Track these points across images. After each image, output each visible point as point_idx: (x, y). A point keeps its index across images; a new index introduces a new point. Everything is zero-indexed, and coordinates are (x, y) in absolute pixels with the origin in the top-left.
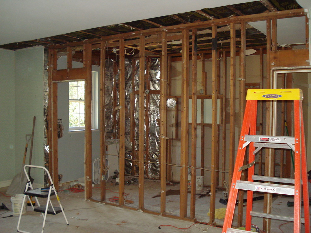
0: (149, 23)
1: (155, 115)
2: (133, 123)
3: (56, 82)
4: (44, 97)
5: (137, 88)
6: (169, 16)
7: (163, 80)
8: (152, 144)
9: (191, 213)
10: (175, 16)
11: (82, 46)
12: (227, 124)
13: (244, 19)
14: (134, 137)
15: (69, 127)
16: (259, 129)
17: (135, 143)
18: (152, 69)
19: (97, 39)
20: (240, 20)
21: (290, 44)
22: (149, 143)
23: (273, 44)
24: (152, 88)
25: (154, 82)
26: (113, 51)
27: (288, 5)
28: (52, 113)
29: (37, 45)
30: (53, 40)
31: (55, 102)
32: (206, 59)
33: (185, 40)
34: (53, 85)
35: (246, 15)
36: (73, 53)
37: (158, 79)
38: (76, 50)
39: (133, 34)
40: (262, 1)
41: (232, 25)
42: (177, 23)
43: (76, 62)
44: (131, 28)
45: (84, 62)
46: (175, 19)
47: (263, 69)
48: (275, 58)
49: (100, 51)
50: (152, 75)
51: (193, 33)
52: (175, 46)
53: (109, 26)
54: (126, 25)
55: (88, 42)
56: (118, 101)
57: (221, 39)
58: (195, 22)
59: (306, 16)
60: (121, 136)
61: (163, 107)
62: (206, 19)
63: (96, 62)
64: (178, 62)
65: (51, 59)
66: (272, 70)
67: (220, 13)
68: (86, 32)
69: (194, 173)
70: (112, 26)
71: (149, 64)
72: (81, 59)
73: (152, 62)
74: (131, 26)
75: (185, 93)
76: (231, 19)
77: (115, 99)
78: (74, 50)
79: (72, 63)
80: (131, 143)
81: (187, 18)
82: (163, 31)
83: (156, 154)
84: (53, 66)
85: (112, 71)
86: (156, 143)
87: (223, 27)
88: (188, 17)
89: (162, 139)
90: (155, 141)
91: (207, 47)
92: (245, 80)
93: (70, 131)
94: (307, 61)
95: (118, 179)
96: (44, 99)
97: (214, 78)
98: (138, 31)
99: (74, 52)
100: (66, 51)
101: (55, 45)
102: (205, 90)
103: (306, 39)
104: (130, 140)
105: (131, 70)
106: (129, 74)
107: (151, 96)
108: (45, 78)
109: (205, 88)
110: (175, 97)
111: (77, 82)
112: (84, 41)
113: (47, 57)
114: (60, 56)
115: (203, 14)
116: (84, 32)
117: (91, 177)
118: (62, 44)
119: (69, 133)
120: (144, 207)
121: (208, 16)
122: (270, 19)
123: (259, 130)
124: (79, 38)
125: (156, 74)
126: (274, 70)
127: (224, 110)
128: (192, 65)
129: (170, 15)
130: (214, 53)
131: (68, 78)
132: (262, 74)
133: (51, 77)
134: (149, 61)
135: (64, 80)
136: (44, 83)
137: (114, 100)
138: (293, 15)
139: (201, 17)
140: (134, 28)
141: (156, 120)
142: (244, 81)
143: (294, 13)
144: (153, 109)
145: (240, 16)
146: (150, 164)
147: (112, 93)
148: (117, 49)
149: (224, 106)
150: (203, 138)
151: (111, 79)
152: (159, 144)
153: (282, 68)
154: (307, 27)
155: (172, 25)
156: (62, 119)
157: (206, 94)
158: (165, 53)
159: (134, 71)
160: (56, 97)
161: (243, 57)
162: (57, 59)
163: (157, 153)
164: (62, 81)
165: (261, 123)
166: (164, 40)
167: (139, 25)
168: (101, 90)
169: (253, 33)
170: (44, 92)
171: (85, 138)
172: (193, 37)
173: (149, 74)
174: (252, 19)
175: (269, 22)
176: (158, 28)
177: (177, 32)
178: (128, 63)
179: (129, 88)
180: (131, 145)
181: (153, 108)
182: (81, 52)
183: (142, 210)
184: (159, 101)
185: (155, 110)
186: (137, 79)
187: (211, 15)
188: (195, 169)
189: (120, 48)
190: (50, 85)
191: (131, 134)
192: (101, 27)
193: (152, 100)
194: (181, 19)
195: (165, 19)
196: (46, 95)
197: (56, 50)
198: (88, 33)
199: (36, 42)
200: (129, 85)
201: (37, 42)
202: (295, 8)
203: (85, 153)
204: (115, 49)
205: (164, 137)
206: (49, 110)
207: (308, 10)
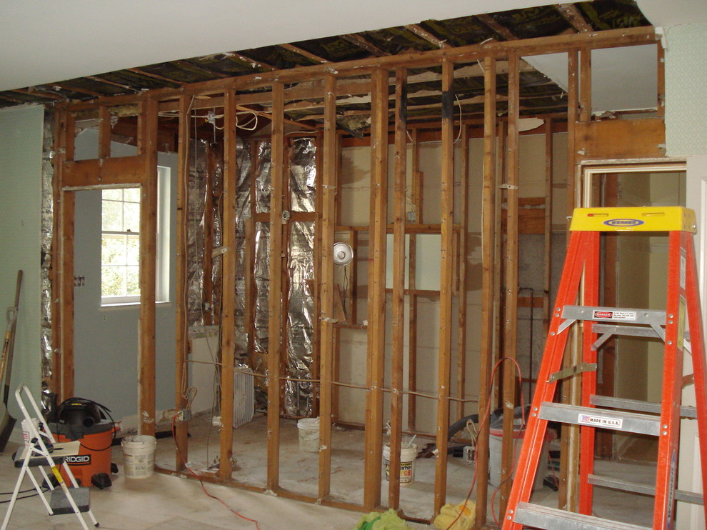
0: (296, 54)
1: (303, 271)
2: (251, 287)
3: (72, 189)
4: (43, 226)
5: (261, 207)
6: (344, 37)
7: (326, 186)
8: (295, 338)
9: (390, 498)
10: (358, 36)
11: (135, 105)
12: (468, 292)
13: (516, 49)
14: (253, 321)
15: (102, 297)
16: (542, 303)
17: (256, 336)
18: (298, 165)
19: (170, 89)
20: (507, 51)
21: (613, 111)
22: (290, 335)
23: (582, 106)
24: (296, 208)
25: (301, 194)
26: (207, 119)
27: (617, 17)
28: (62, 262)
29: (27, 101)
30: (67, 91)
31: (69, 236)
32: (422, 143)
33: (379, 95)
34: (65, 196)
35: (522, 39)
36: (112, 121)
37: (311, 186)
38: (121, 115)
39: (257, 78)
40: (561, 6)
41: (488, 60)
42: (363, 54)
43: (119, 144)
44: (254, 65)
45: (139, 143)
46: (358, 44)
47: (551, 167)
48: (587, 138)
49: (178, 118)
50: (296, 178)
51: (398, 79)
52: (353, 112)
53: (201, 58)
54: (241, 58)
55: (149, 95)
56: (216, 235)
57: (460, 95)
58: (402, 54)
59: (659, 42)
60: (227, 316)
61: (326, 249)
62: (427, 47)
63: (166, 144)
64: (358, 148)
65: (59, 134)
66: (579, 166)
67: (461, 32)
68: (146, 71)
69: (398, 404)
70: (209, 59)
71: (291, 152)
72: (131, 138)
73: (297, 148)
74: (254, 59)
75: (378, 218)
76: (486, 47)
77: (209, 233)
78: (116, 114)
79: (110, 145)
80: (247, 334)
81: (384, 42)
82: (329, 73)
83: (305, 361)
84: (64, 152)
85: (203, 165)
86: (305, 335)
87: (466, 68)
88: (389, 40)
89: (324, 324)
90: (304, 330)
91: (425, 114)
92: (517, 188)
93: (102, 306)
94: (660, 146)
95: (219, 418)
96: (42, 230)
97: (446, 184)
98: (269, 73)
99: (114, 120)
100: (97, 117)
101: (71, 101)
102: (418, 213)
103: (659, 95)
104: (243, 328)
105: (249, 165)
106: (244, 175)
107: (295, 226)
108: (45, 178)
109: (418, 208)
110: (351, 228)
111: (121, 190)
112: (140, 93)
113: (52, 130)
114: (82, 129)
115: (424, 34)
116: (142, 73)
117: (152, 415)
118: (86, 100)
119: (100, 310)
120: (280, 484)
121: (433, 40)
122: (578, 49)
123: (542, 307)
124: (127, 87)
125: (306, 176)
126: (584, 167)
127: (462, 259)
128: (395, 152)
129: (346, 35)
130: (446, 125)
131: (100, 179)
132: (549, 178)
133: (61, 178)
134: (290, 145)
135: (91, 184)
136: (43, 191)
137: (207, 234)
138: (628, 41)
139: (418, 41)
140: (259, 65)
141: (304, 281)
142: (515, 190)
143: (631, 37)
144: (299, 255)
145: (506, 40)
146: (289, 382)
147: (203, 217)
148: (216, 114)
149: (462, 251)
150: (413, 322)
151: (201, 187)
152: (311, 337)
153: (603, 162)
154: (661, 67)
155: (349, 60)
156: (83, 278)
157: (421, 221)
158: (332, 124)
159: (254, 168)
160: (70, 224)
161: (514, 136)
162: (75, 135)
163: (306, 358)
164: (87, 188)
165: (547, 289)
166: (329, 93)
167: (272, 56)
168: (179, 209)
169: (533, 82)
170: (43, 212)
171: (139, 321)
172: (398, 88)
173: (289, 175)
174: (535, 48)
175: (573, 56)
176: (317, 67)
177: (360, 77)
178: (242, 147)
179: (243, 207)
180: (246, 340)
181: (298, 253)
182: (132, 120)
183: (275, 492)
184: (313, 237)
185: (303, 259)
186: (262, 187)
187: (440, 37)
188: (400, 393)
189: (226, 111)
190: (56, 196)
191: (248, 315)
192: (183, 61)
193: (296, 236)
194: (371, 45)
195: (333, 44)
196: (47, 219)
197: (74, 115)
198: (150, 75)
199: (25, 94)
200: (244, 200)
201: (27, 95)
202: (632, 26)
203: (139, 357)
204: (211, 115)
205: (327, 319)
206: (54, 255)
207: (664, 29)
